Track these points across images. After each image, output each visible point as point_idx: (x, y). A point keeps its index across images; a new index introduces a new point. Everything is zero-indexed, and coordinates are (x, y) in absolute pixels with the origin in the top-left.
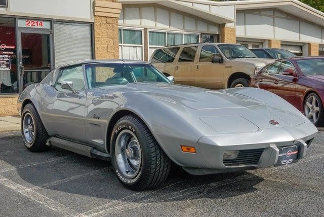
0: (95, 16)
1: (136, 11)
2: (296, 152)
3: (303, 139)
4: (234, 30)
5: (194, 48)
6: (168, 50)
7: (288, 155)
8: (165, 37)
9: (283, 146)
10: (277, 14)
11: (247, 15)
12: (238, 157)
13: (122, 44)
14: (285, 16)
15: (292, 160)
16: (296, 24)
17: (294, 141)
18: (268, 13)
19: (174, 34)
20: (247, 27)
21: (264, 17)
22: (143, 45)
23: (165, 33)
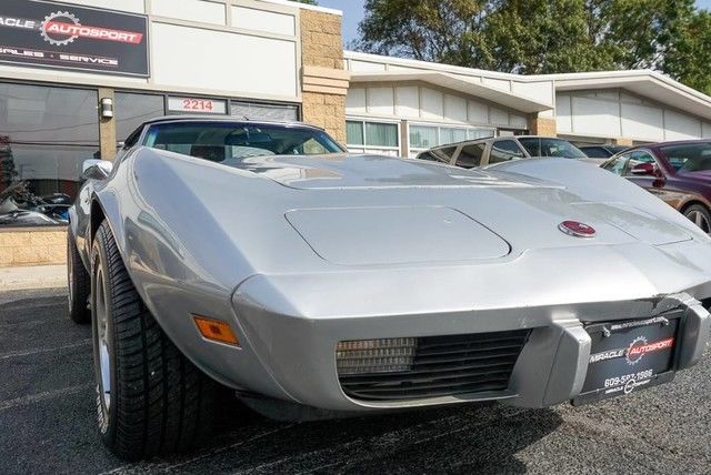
0: (302, 91)
1: (387, 93)
2: (666, 343)
3: (695, 291)
4: (552, 123)
5: (482, 146)
6: (441, 153)
7: (633, 357)
8: (437, 134)
9: (608, 322)
10: (625, 98)
11: (575, 99)
12: (413, 367)
13: (365, 146)
14: (639, 101)
15: (649, 373)
16: (657, 113)
17: (655, 301)
18: (610, 96)
19: (452, 130)
20: (576, 118)
21: (605, 103)
22: (399, 148)
23: (436, 128)
